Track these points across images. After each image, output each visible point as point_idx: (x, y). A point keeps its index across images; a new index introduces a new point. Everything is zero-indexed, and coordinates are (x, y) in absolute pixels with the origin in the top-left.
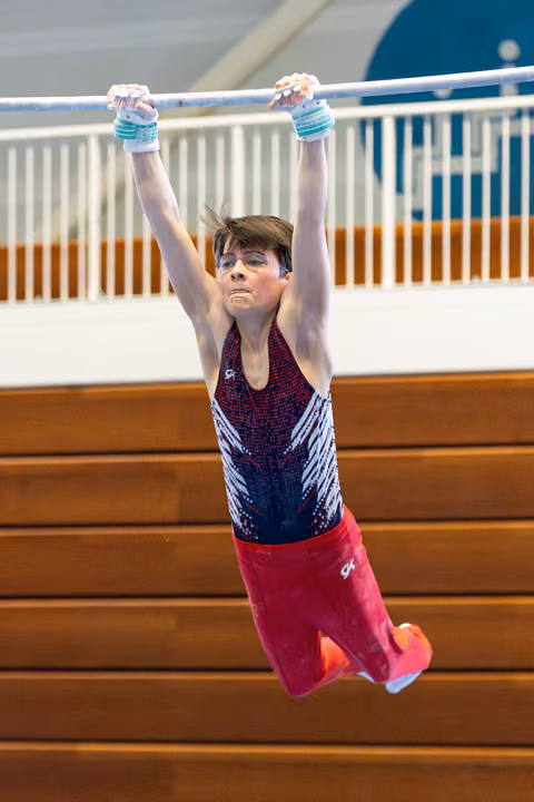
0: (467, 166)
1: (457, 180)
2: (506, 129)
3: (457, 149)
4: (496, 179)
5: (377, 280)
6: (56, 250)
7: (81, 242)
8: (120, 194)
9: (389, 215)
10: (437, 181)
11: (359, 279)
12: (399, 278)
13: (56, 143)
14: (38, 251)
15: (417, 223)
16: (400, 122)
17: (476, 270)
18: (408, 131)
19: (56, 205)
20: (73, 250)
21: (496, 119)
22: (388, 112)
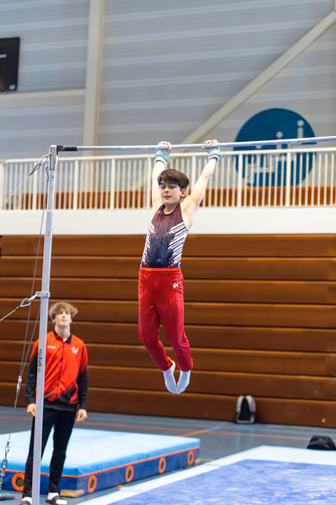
0: (264, 170)
1: (261, 175)
2: (277, 159)
3: (262, 165)
4: (273, 174)
5: (236, 205)
9: (240, 185)
10: (255, 175)
11: (230, 204)
12: (243, 204)
17: (266, 203)
18: (247, 159)
21: (274, 156)
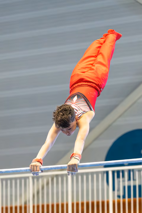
6: (21, 208)
7: (28, 206)
8: (38, 193)
13: (20, 178)
14: (16, 208)
15: (119, 199)
16: (113, 172)
19: (21, 195)
20: (25, 208)
22: (110, 169)
